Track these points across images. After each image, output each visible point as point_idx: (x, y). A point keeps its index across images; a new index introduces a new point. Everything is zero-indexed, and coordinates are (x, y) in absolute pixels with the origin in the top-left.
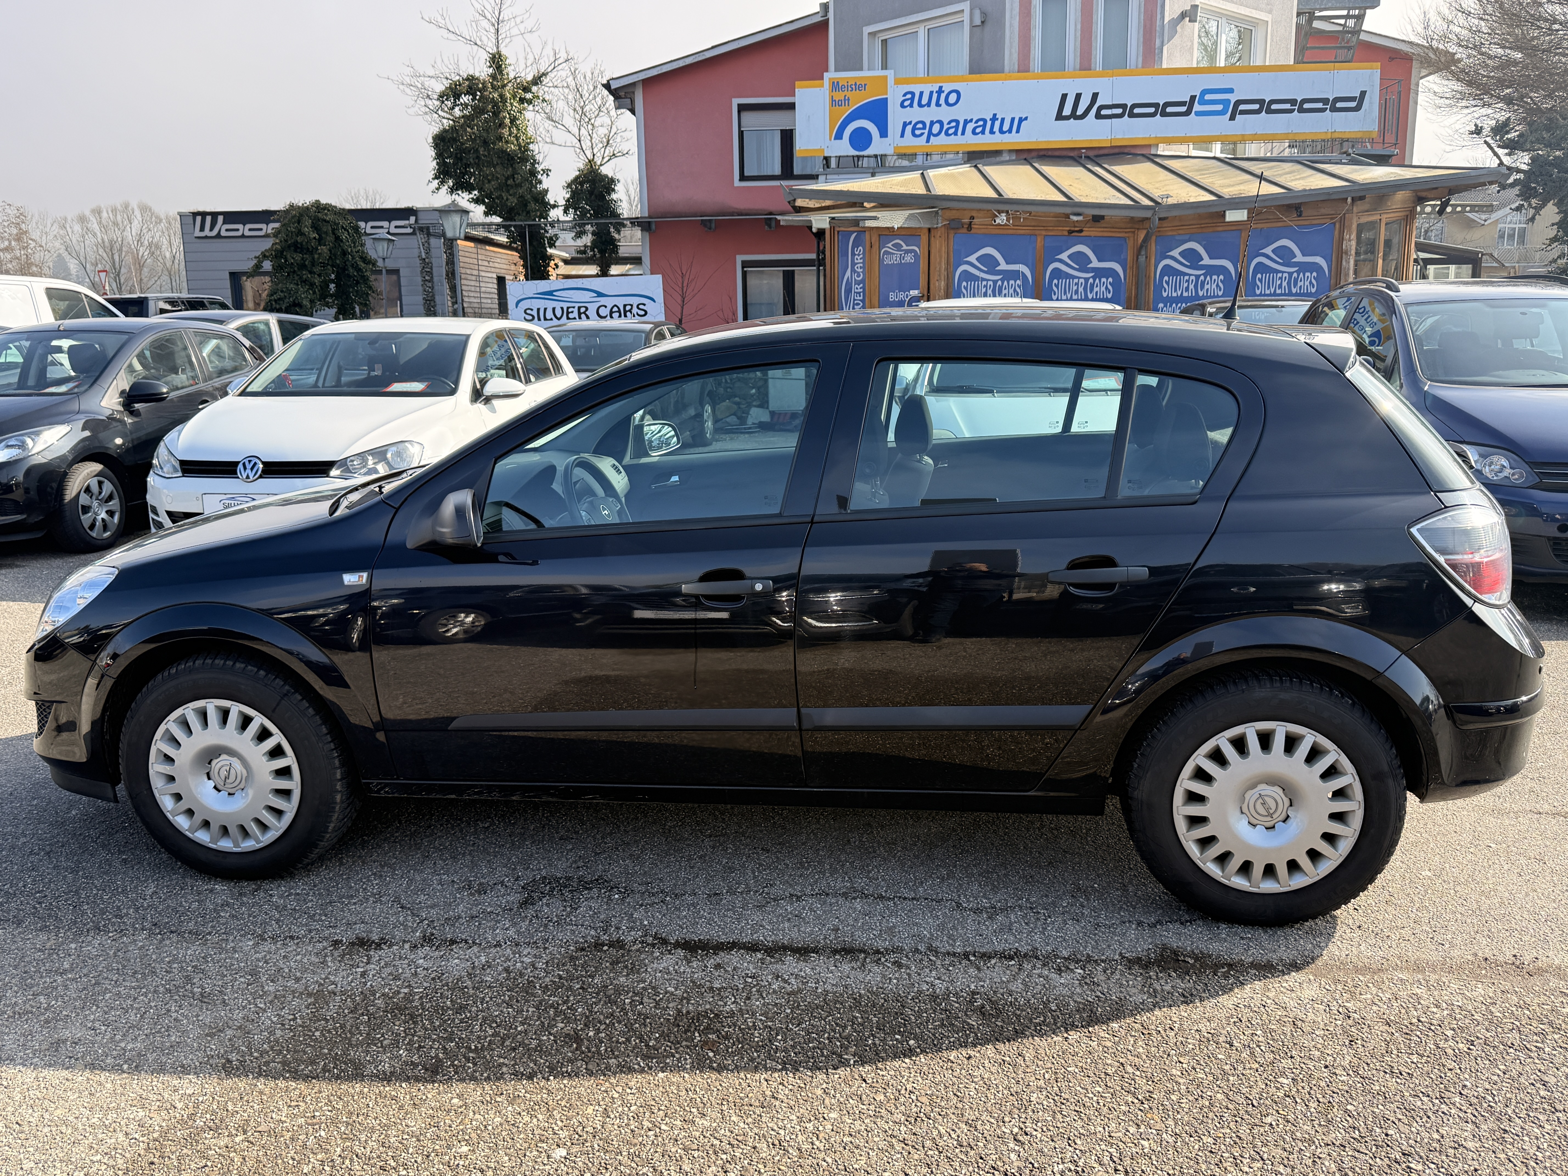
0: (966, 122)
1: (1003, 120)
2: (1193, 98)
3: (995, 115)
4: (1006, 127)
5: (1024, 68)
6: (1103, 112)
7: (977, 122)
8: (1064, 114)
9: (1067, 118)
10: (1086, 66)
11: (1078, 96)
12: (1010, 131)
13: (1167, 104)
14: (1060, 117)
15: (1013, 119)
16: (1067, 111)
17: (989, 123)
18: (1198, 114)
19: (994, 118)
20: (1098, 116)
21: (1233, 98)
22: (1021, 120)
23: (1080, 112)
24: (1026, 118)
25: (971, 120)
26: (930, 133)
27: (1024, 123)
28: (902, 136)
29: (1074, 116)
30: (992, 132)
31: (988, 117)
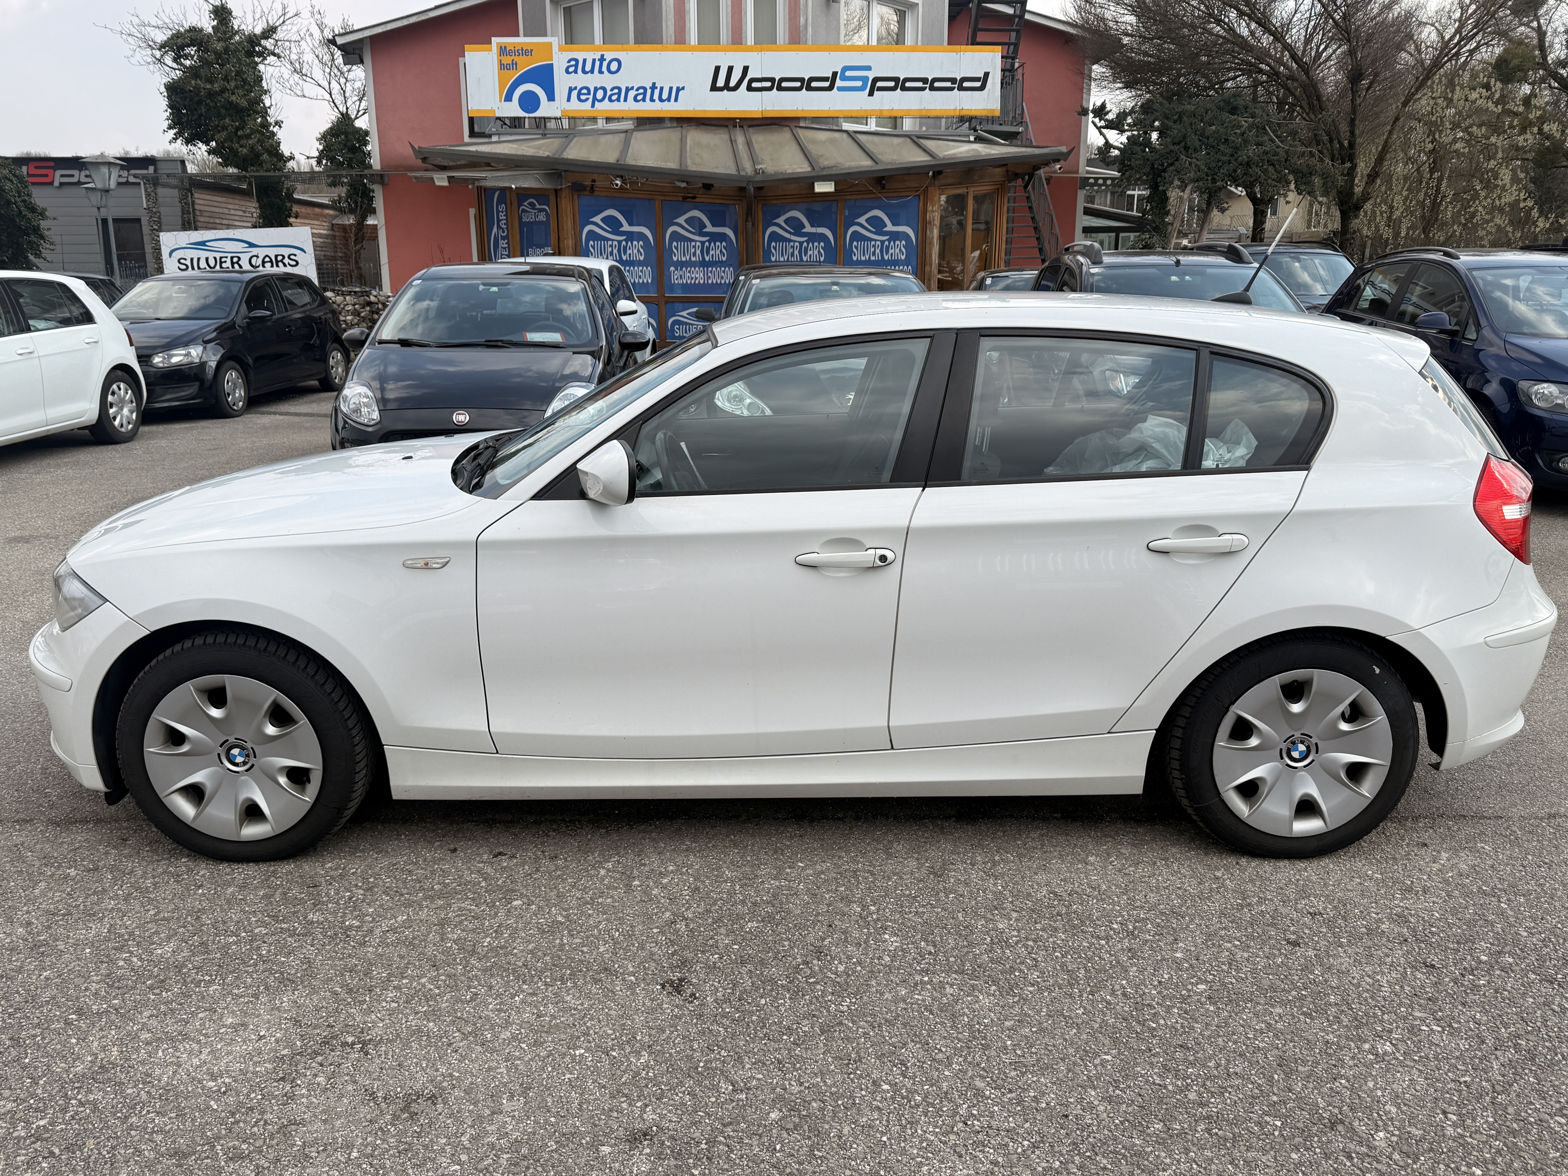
1: (662, 88)
2: (835, 74)
3: (654, 84)
4: (665, 96)
5: (680, 40)
6: (754, 85)
7: (637, 90)
8: (718, 85)
9: (721, 89)
10: (737, 40)
11: (730, 69)
12: (669, 99)
13: (812, 79)
14: (714, 88)
15: (671, 89)
16: (721, 83)
17: (649, 92)
18: (840, 89)
19: (653, 87)
20: (750, 88)
21: (871, 75)
22: (678, 90)
23: (732, 83)
24: (683, 88)
25: (632, 88)
26: (595, 99)
27: (681, 93)
28: (569, 100)
29: (727, 87)
30: (652, 100)
31: (648, 85)
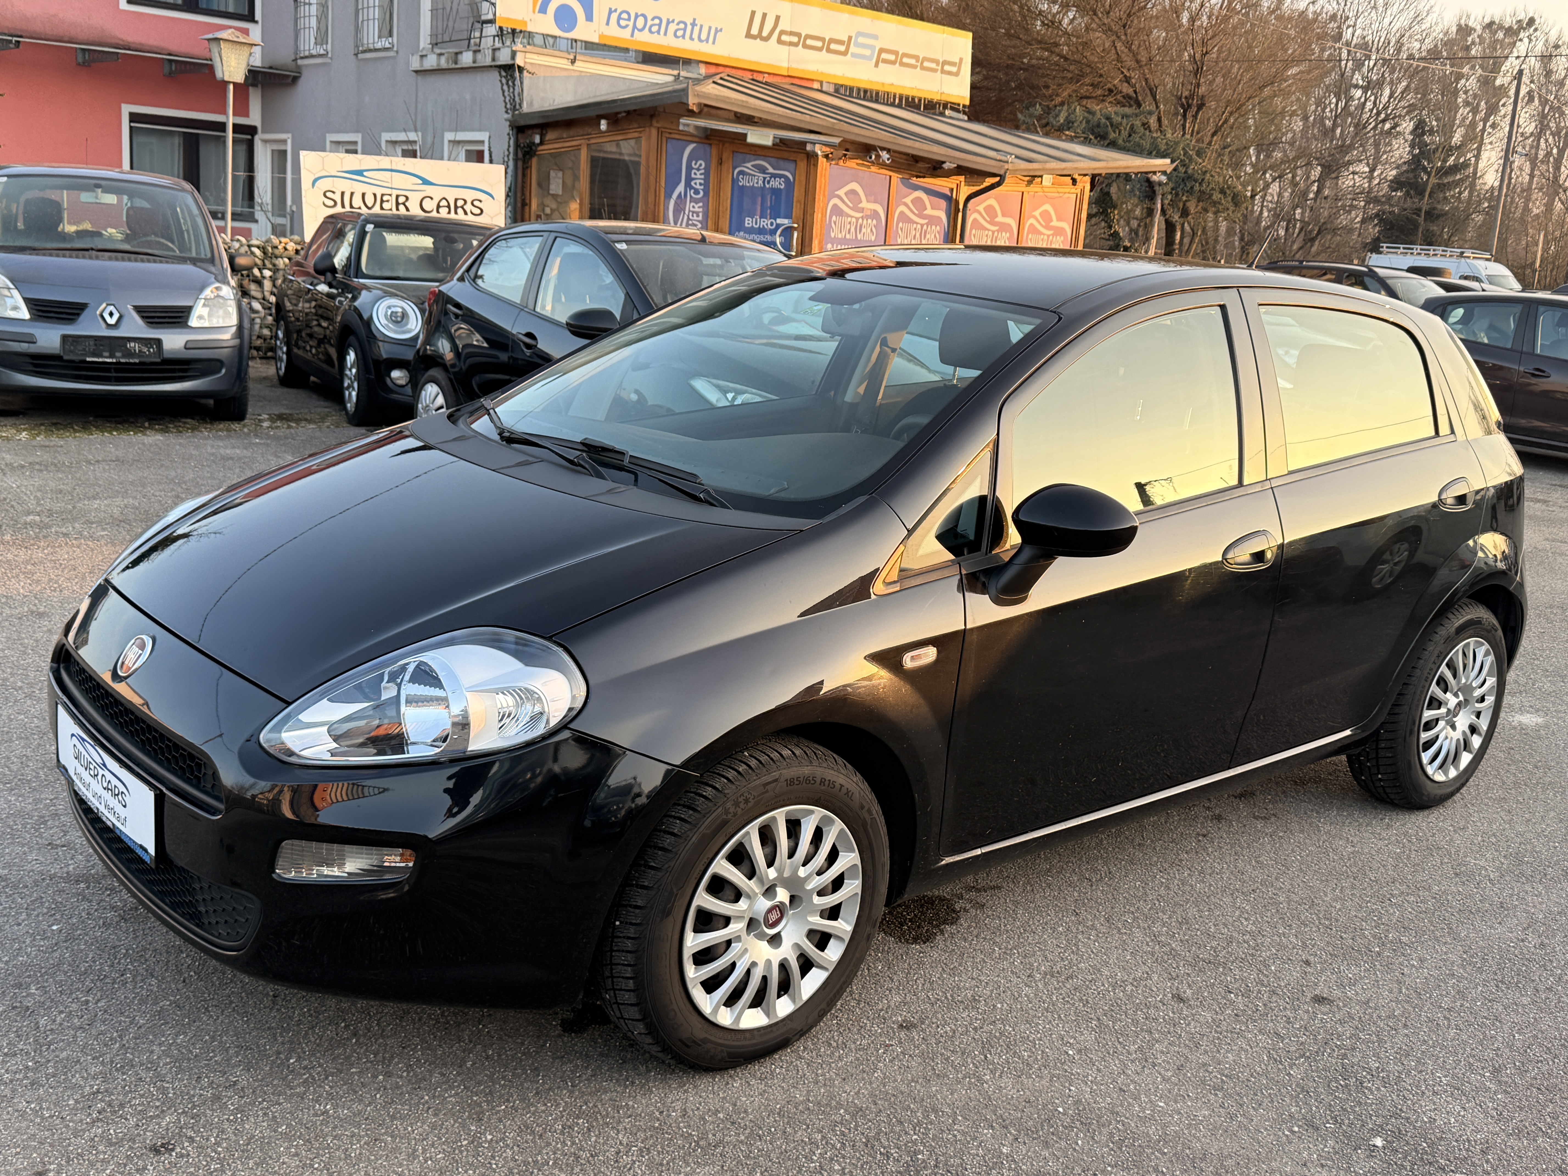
0: (668, 22)
1: (701, 26)
2: (850, 38)
3: (694, 20)
4: (704, 36)
6: (784, 38)
7: (678, 24)
8: (752, 32)
9: (754, 37)
11: (764, 16)
12: (707, 40)
13: (832, 41)
14: (749, 35)
15: (710, 28)
16: (755, 31)
17: (689, 28)
18: (854, 55)
19: (694, 24)
20: (780, 41)
21: (878, 45)
22: (717, 31)
23: (765, 34)
24: (721, 30)
25: (673, 21)
26: (635, 27)
27: (719, 34)
28: (608, 24)
29: (759, 36)
30: (691, 39)
31: (689, 22)
